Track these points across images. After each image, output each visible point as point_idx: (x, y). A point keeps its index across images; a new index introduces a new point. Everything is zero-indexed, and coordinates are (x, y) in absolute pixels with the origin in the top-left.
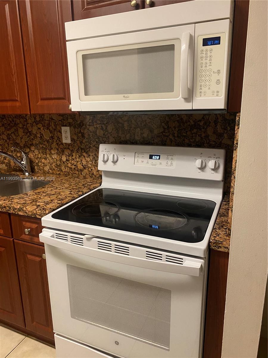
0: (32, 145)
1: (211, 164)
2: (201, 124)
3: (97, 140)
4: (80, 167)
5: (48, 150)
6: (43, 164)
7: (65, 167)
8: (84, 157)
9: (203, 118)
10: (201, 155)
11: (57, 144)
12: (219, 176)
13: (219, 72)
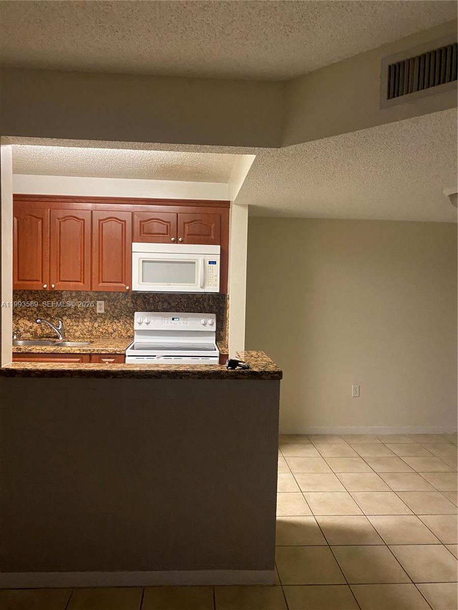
0: (65, 315)
1: (210, 321)
2: (201, 300)
3: (127, 310)
4: (111, 330)
5: (81, 319)
6: (74, 331)
7: (96, 332)
8: (115, 323)
9: (202, 297)
10: (203, 317)
11: (91, 314)
12: (214, 329)
13: (216, 276)
